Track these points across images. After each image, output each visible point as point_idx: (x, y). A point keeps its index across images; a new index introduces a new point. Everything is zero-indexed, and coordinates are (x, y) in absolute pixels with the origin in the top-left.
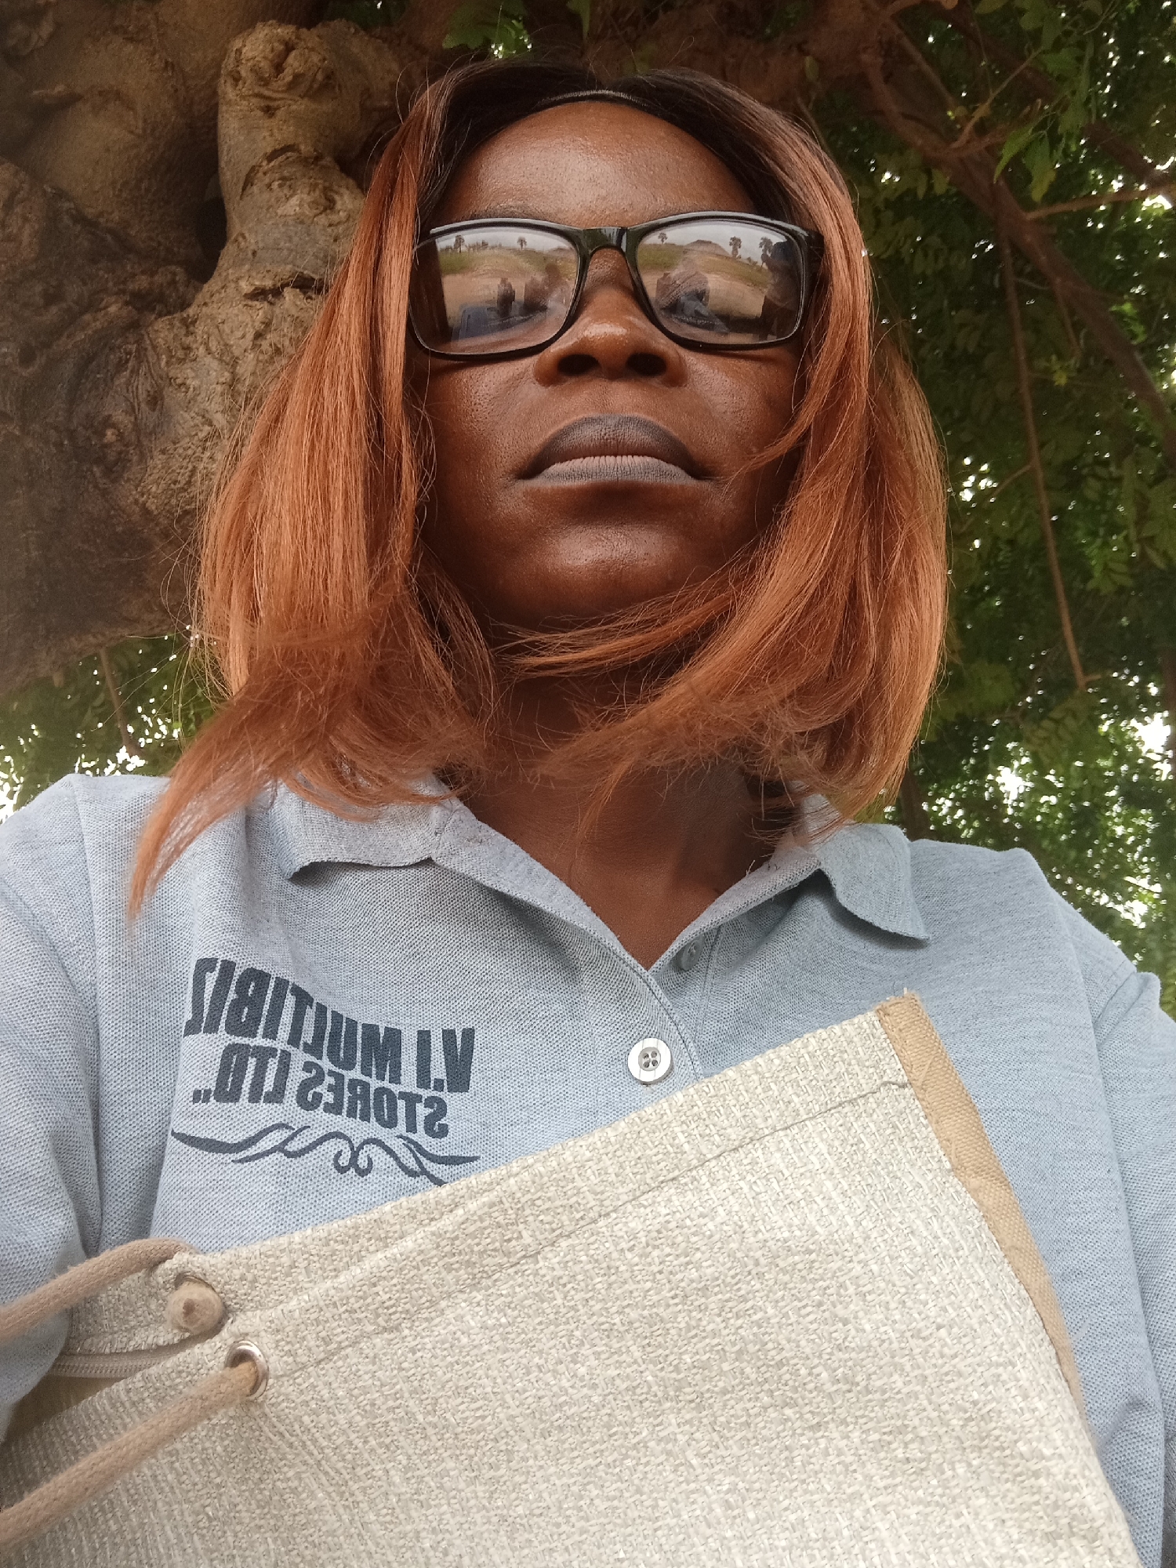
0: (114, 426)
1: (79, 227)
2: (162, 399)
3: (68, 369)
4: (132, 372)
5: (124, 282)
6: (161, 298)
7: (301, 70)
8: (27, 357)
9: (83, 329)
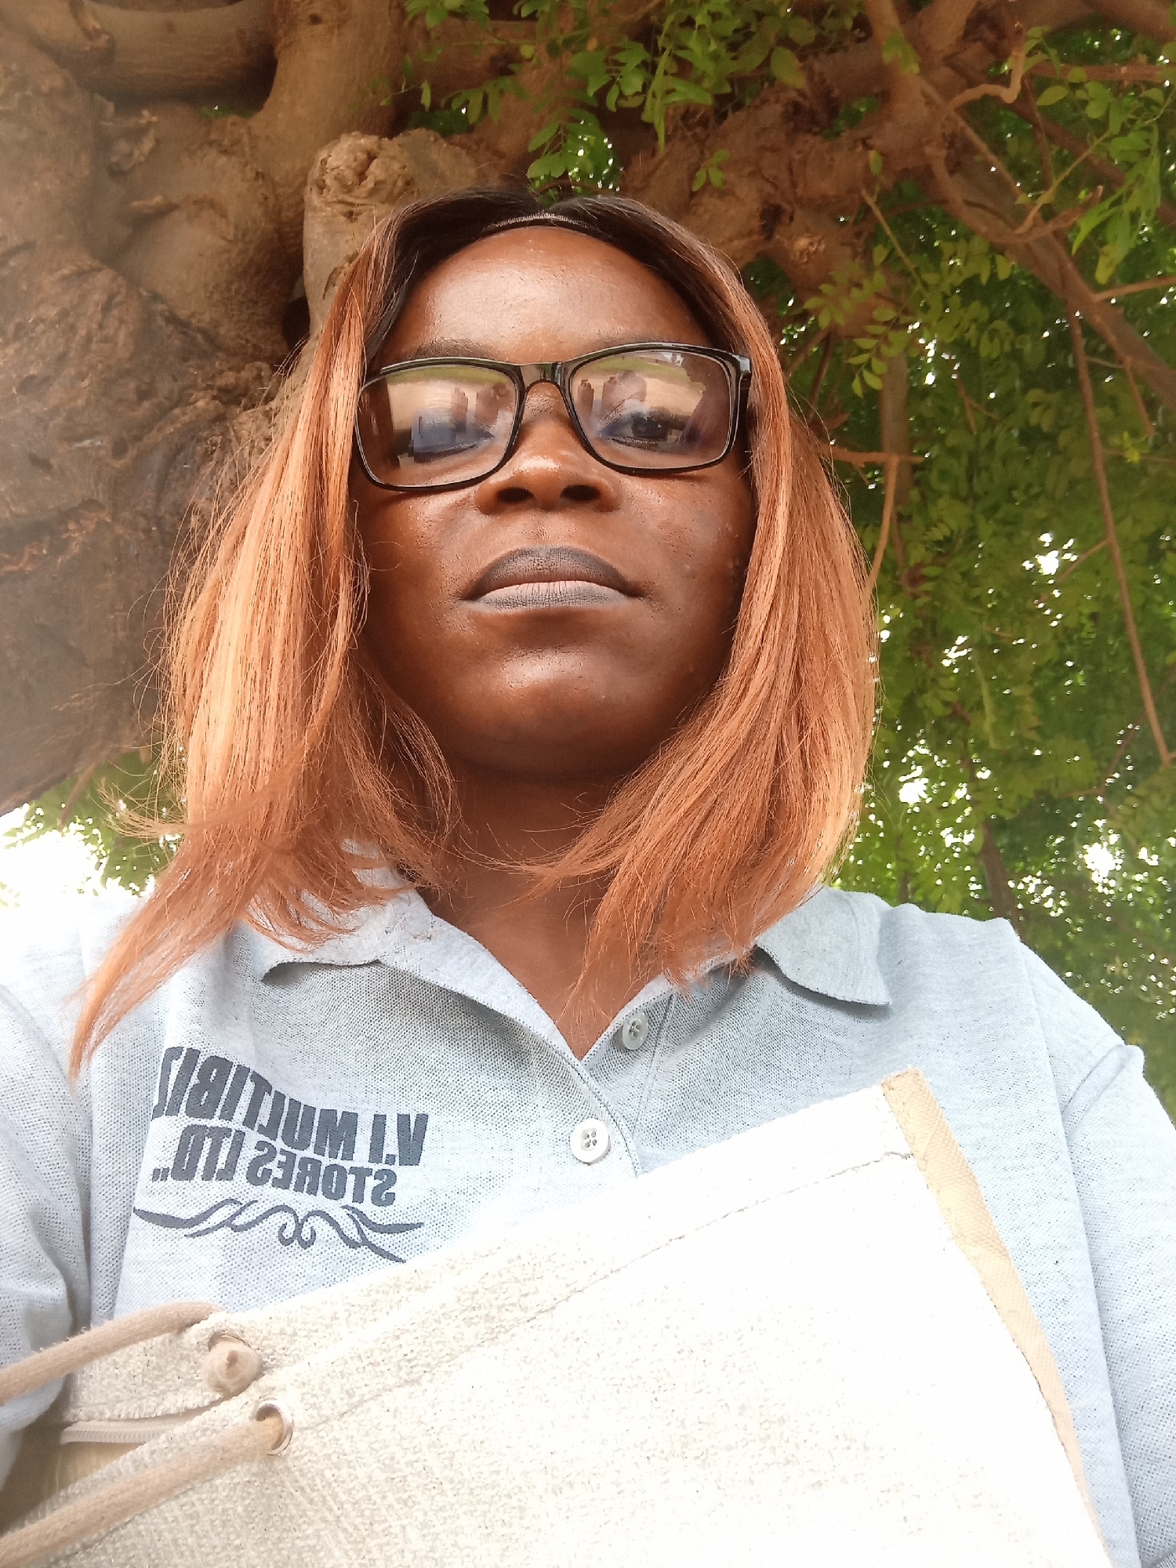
0: (198, 512)
1: (171, 328)
3: (157, 460)
4: (217, 462)
5: (213, 377)
6: (247, 393)
7: (381, 177)
8: (119, 450)
9: (173, 422)
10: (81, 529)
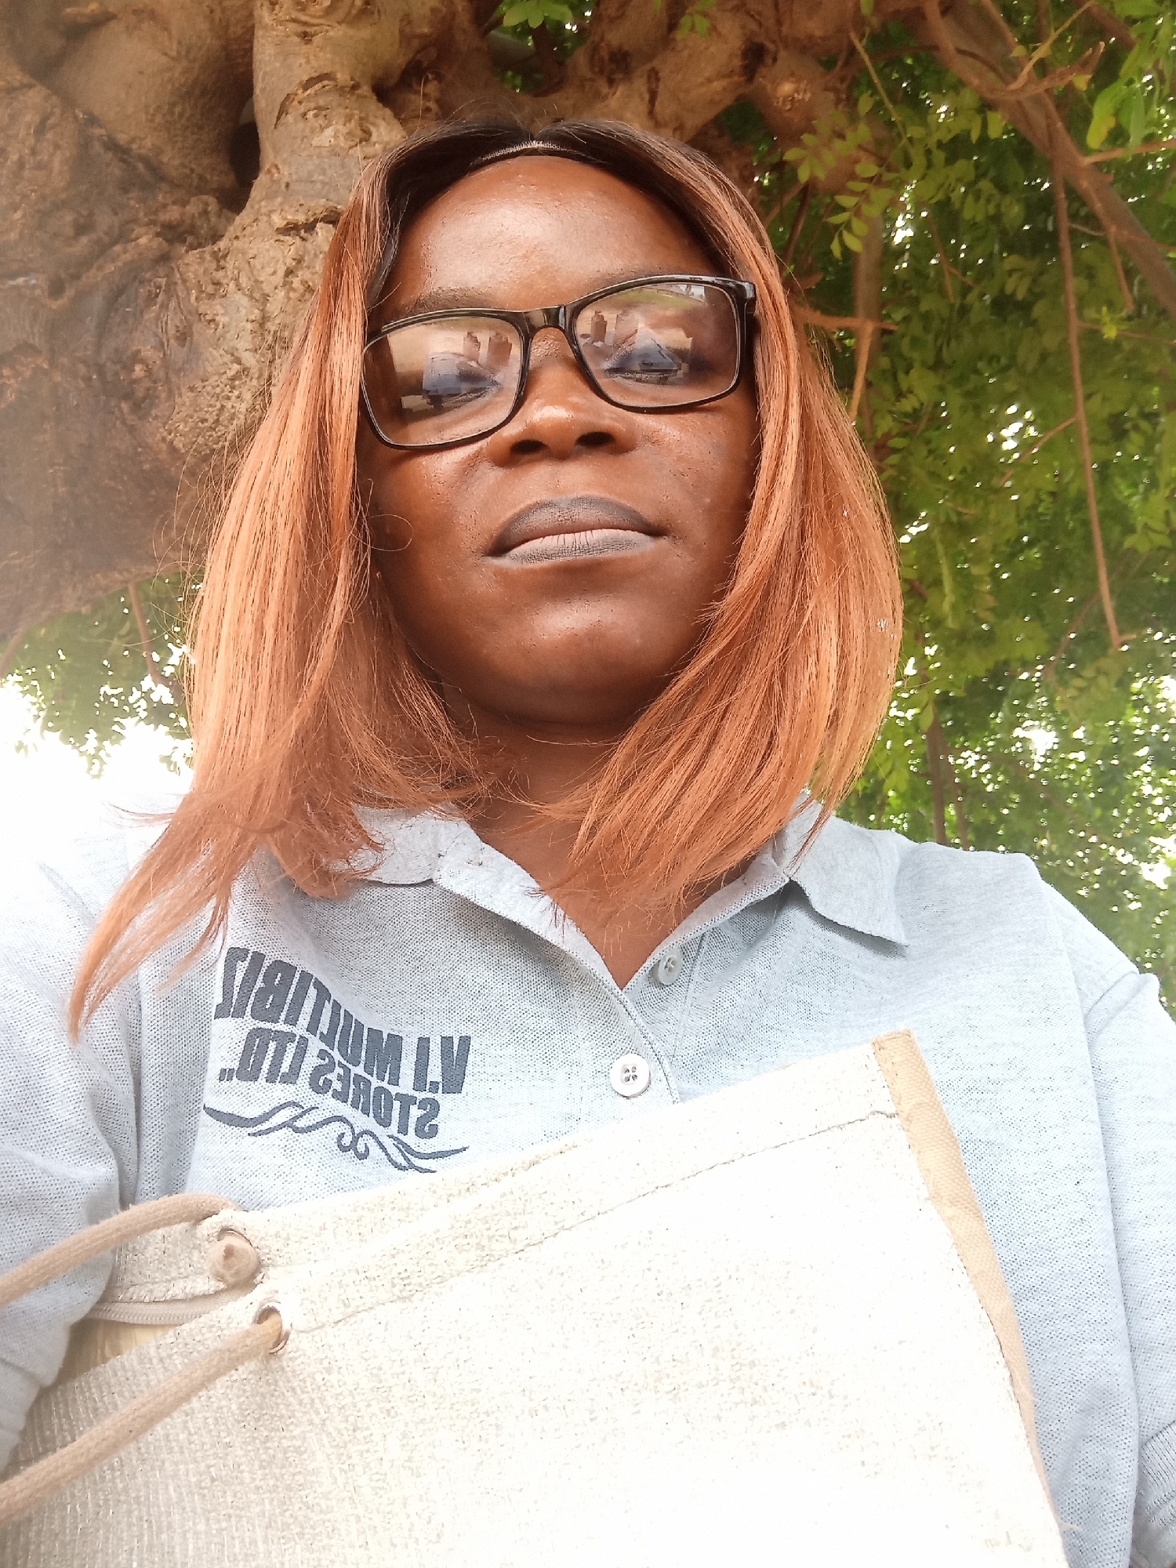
0: (142, 361)
1: (110, 155)
2: (191, 335)
3: (97, 302)
4: (161, 306)
5: (156, 212)
6: (192, 230)
8: (56, 289)
9: (113, 260)
10: (17, 374)
